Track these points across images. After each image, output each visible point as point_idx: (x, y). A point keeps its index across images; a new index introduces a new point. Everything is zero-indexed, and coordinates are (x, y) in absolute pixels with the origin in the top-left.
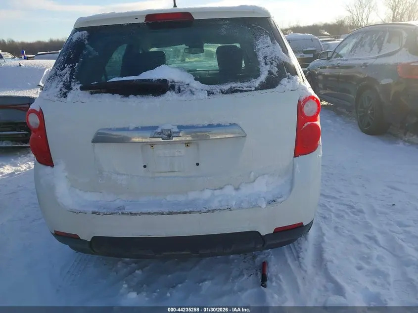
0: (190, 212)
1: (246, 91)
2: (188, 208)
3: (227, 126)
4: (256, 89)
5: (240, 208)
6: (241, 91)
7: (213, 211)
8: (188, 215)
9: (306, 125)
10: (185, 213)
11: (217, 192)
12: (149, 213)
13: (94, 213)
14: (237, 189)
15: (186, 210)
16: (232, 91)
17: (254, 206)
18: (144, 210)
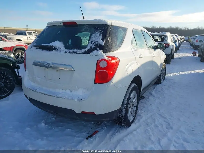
0: (52, 96)
1: (78, 53)
2: (52, 94)
3: (67, 65)
4: (82, 53)
5: (68, 99)
6: (76, 53)
7: (59, 97)
8: (51, 97)
9: (100, 71)
10: (50, 96)
11: (64, 91)
12: (41, 93)
13: (30, 89)
14: (71, 92)
15: (51, 95)
16: (74, 53)
17: (73, 100)
18: (41, 92)
